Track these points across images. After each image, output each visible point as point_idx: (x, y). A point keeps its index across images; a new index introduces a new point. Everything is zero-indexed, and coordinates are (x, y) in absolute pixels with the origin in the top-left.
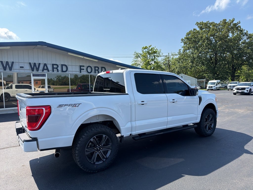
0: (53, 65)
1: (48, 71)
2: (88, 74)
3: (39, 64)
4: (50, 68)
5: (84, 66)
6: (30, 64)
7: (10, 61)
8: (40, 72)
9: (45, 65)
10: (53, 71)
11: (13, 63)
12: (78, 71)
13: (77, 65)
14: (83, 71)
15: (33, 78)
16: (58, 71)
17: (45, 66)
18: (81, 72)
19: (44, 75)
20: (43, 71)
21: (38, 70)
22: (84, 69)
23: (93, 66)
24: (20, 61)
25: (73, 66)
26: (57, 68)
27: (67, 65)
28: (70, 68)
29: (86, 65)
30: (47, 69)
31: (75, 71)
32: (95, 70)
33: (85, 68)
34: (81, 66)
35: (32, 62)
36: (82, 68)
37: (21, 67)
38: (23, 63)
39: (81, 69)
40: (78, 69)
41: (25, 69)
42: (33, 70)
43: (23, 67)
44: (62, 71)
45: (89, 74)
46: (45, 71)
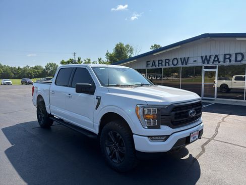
0: (225, 55)
3: (210, 56)
4: (221, 59)
6: (202, 57)
7: (186, 57)
8: (211, 64)
9: (216, 56)
10: (224, 62)
11: (188, 58)
15: (204, 70)
16: (230, 62)
17: (216, 58)
19: (215, 67)
20: (213, 63)
21: (208, 63)
24: (194, 56)
26: (229, 58)
30: (218, 61)
35: (204, 55)
38: (196, 57)
41: (198, 62)
42: (204, 63)
43: (195, 61)
44: (236, 61)
46: (216, 63)
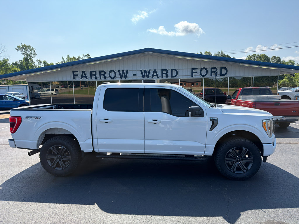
0: (162, 70)
1: (158, 77)
2: (202, 77)
3: (150, 70)
4: (159, 74)
5: (197, 69)
6: (141, 71)
7: (125, 70)
8: (150, 79)
9: (155, 71)
10: (162, 77)
11: (127, 71)
12: (190, 75)
13: (189, 68)
14: (197, 75)
16: (167, 77)
17: (155, 73)
18: (192, 76)
20: (152, 77)
21: (148, 77)
22: (196, 72)
23: (208, 67)
24: (133, 70)
25: (184, 70)
26: (166, 74)
27: (178, 68)
28: (180, 73)
29: (200, 67)
30: (157, 76)
31: (186, 75)
32: (212, 72)
33: (198, 71)
34: (193, 69)
35: (143, 69)
36: (194, 71)
37: (134, 75)
38: (135, 71)
39: (193, 73)
40: (190, 73)
41: (137, 76)
42: (143, 77)
43: (135, 75)
44: (172, 76)
45: (204, 78)
46: (155, 78)
